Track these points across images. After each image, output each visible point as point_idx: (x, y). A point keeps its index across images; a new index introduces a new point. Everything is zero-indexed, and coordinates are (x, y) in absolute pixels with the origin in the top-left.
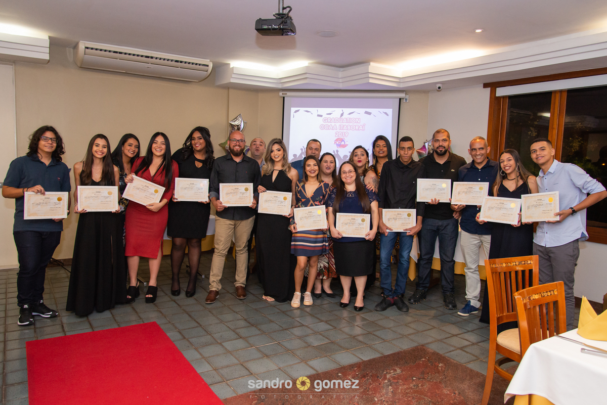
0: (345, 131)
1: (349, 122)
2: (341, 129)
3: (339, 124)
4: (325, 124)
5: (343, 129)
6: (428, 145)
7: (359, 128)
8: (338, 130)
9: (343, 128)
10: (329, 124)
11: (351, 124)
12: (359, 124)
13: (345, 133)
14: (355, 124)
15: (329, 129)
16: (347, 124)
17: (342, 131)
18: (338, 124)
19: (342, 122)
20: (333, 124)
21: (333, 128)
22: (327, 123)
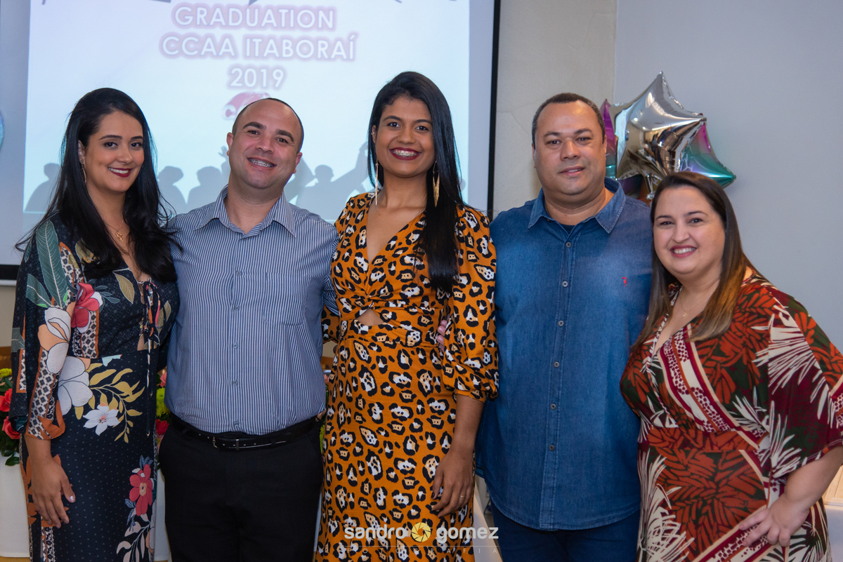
0: (271, 63)
1: (288, 27)
2: (252, 56)
3: (244, 31)
4: (182, 32)
5: (261, 56)
6: (630, 124)
7: (329, 51)
8: (241, 61)
9: (262, 50)
10: (202, 32)
11: (296, 34)
12: (331, 36)
13: (270, 71)
14: (314, 34)
15: (199, 56)
16: (279, 34)
17: (258, 63)
18: (239, 35)
19: (259, 26)
20: (218, 33)
21: (218, 48)
22: (192, 30)
